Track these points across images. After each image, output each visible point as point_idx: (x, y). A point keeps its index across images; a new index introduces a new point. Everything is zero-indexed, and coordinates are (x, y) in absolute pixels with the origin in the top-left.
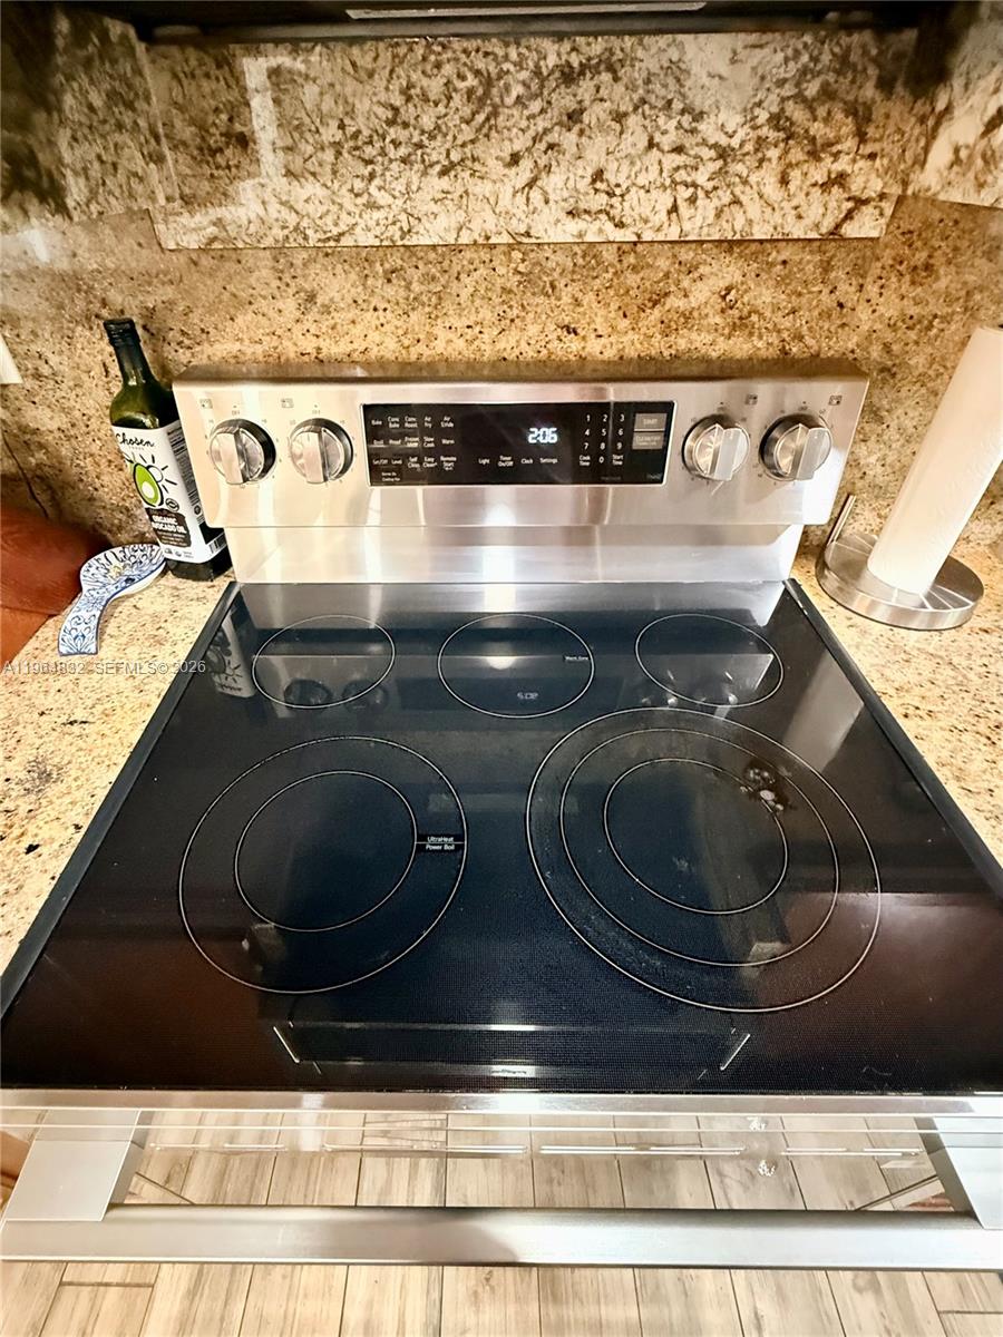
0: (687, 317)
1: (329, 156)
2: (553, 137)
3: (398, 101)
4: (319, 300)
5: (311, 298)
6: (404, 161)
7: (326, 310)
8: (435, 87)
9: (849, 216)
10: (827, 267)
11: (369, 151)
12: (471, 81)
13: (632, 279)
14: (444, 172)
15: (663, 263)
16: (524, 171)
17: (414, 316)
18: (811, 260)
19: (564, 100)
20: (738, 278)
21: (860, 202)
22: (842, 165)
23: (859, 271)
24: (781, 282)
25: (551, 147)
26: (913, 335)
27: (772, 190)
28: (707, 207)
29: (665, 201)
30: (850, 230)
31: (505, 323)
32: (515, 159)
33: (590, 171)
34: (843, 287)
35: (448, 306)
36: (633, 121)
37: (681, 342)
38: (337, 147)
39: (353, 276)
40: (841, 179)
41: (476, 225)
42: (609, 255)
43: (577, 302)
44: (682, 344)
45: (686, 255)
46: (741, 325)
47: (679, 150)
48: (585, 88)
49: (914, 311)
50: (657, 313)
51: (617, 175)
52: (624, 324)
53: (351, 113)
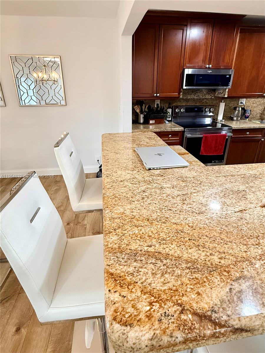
0: (203, 103)
9: (212, 97)
10: (211, 100)
13: (200, 100)
15: (202, 100)
16: (194, 95)
17: (187, 103)
23: (213, 100)
25: (196, 94)
26: (217, 104)
29: (202, 96)
31: (192, 103)
33: (198, 95)
35: (189, 102)
36: (200, 93)
39: (183, 100)
41: (191, 97)
43: (197, 102)
46: (206, 103)
47: (202, 94)
48: (198, 91)
49: (217, 102)
52: (199, 103)
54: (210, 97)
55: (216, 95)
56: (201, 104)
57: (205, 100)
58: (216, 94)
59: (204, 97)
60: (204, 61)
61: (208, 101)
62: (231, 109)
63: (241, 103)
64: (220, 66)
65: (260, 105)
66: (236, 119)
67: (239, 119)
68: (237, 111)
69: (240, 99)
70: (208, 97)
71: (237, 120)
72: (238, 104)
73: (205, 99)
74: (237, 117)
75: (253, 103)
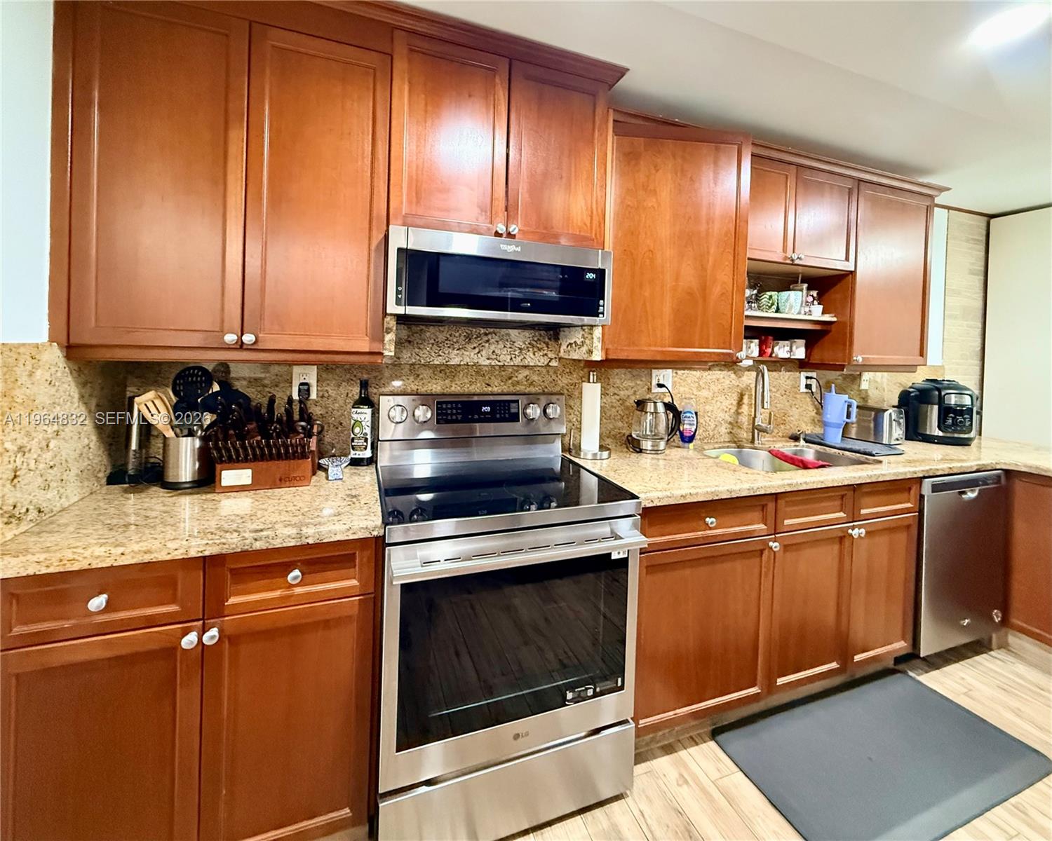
0: (518, 382)
1: (431, 345)
2: (483, 344)
3: (449, 336)
4: (421, 376)
5: (418, 376)
6: (449, 347)
7: (422, 379)
8: (457, 334)
9: (550, 361)
10: (548, 372)
11: (440, 345)
12: (465, 334)
13: (503, 373)
14: (458, 350)
15: (510, 370)
16: (477, 350)
17: (447, 381)
18: (544, 371)
19: (485, 338)
20: (528, 373)
21: (552, 359)
22: (545, 352)
23: (555, 373)
24: (539, 375)
25: (483, 346)
26: (572, 387)
27: (532, 355)
28: (519, 359)
29: (509, 357)
30: (550, 364)
31: (471, 383)
32: (475, 348)
33: (492, 351)
34: (553, 376)
35: (456, 378)
36: (500, 342)
37: (518, 388)
38: (433, 344)
39: (431, 371)
40: (546, 355)
41: (465, 360)
42: (497, 368)
43: (490, 378)
44: (518, 389)
45: (515, 368)
46: (531, 384)
47: (511, 348)
48: (490, 336)
49: (570, 381)
50: (510, 381)
51: (498, 352)
52: (502, 384)
53: (437, 338)
54: (544, 361)
55: (562, 354)
56: (512, 389)
57: (526, 372)
58: (562, 351)
59: (517, 361)
60: (485, 208)
61: (535, 378)
62: (627, 408)
63: (660, 386)
65: (723, 392)
66: (650, 448)
67: (662, 445)
68: (649, 417)
69: (655, 372)
70: (533, 359)
71: (656, 451)
72: (649, 389)
73: (525, 367)
74: (656, 437)
75: (700, 388)
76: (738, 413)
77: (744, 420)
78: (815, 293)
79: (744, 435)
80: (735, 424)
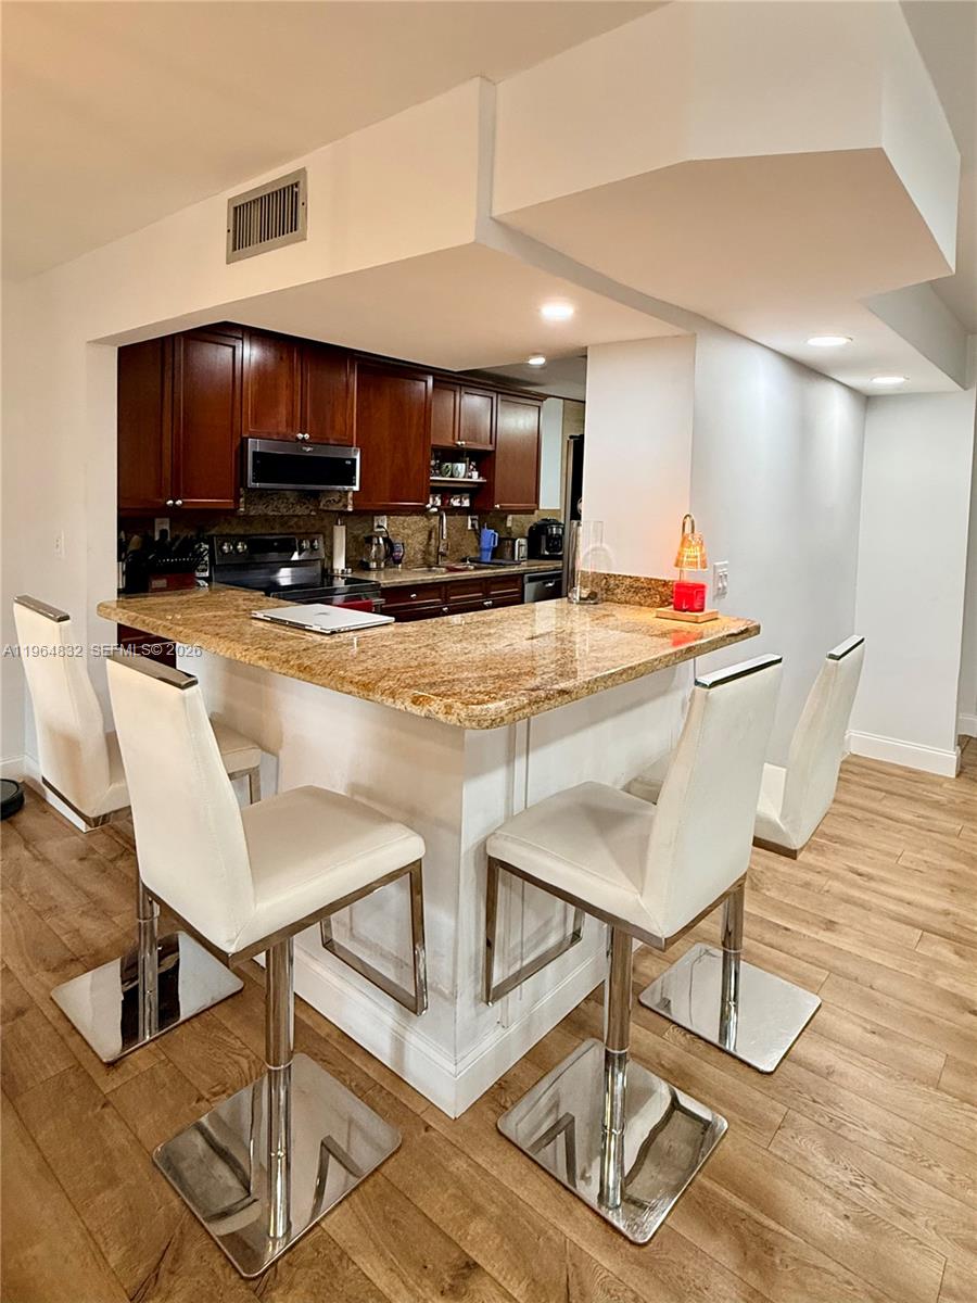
13: (282, 520)
15: (286, 518)
21: (312, 510)
22: (308, 506)
24: (304, 521)
26: (330, 528)
29: (285, 510)
34: (312, 521)
40: (309, 508)
41: (259, 512)
43: (274, 525)
44: (291, 531)
45: (290, 517)
47: (286, 504)
51: (279, 506)
54: (307, 512)
55: (321, 506)
57: (296, 519)
58: (321, 504)
59: (291, 512)
60: (290, 424)
61: (302, 523)
62: (361, 543)
63: (379, 527)
64: (328, 439)
65: (419, 531)
66: (375, 567)
67: (383, 565)
68: (374, 548)
69: (377, 518)
70: (299, 510)
71: (378, 568)
72: (372, 530)
73: (295, 516)
74: (377, 560)
75: (404, 528)
76: (428, 544)
77: (432, 549)
78: (474, 463)
79: (432, 559)
80: (426, 552)
